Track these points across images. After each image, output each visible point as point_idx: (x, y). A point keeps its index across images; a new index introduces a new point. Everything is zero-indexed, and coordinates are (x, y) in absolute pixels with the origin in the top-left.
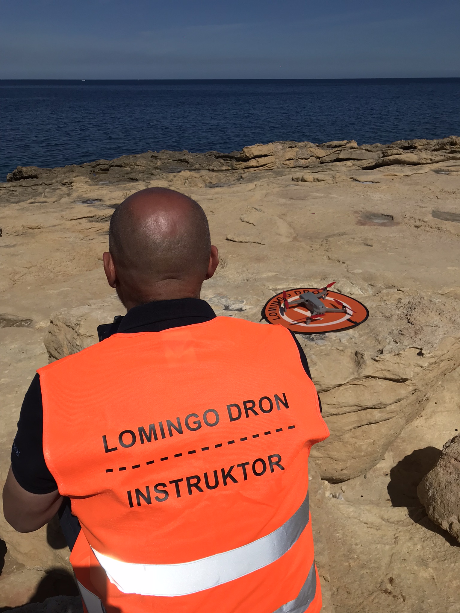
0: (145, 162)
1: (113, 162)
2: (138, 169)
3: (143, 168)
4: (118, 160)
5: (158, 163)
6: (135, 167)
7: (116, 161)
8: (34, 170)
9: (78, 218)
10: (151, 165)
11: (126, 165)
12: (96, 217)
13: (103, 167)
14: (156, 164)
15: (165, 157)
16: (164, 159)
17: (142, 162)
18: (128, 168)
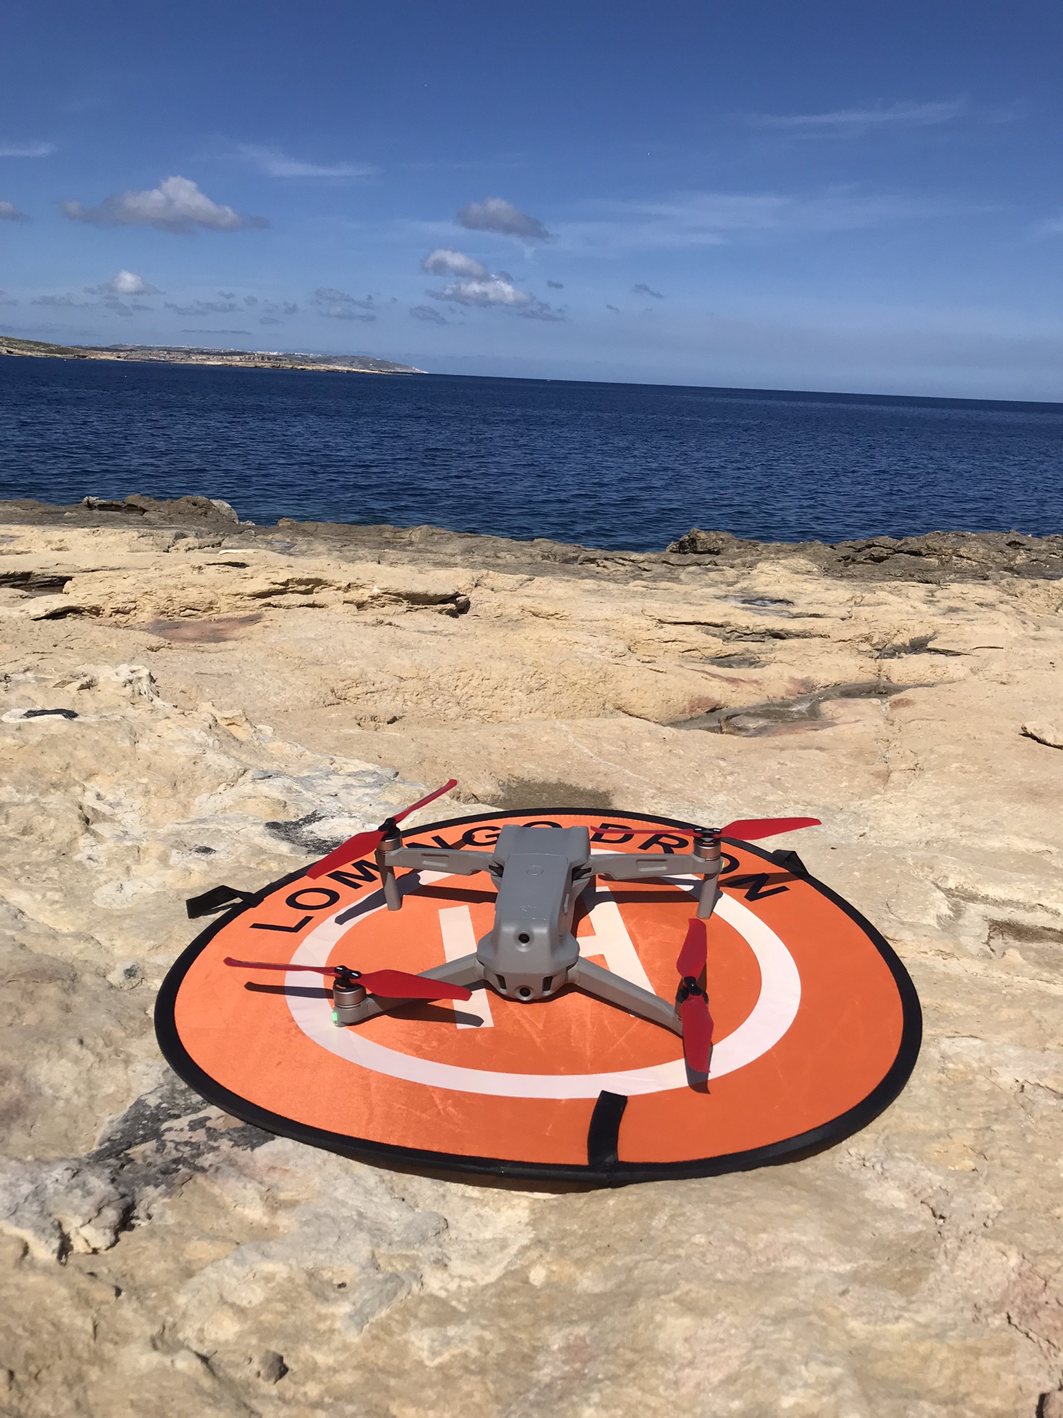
0: (981, 551)
1: (906, 543)
2: (959, 566)
3: (974, 563)
4: (918, 540)
5: (1018, 558)
6: (951, 558)
7: (914, 543)
8: (722, 539)
9: (679, 621)
10: (997, 560)
11: (932, 552)
12: (728, 629)
13: (876, 552)
14: (1013, 559)
15: (1044, 547)
16: (1039, 552)
17: (974, 549)
18: (934, 561)
